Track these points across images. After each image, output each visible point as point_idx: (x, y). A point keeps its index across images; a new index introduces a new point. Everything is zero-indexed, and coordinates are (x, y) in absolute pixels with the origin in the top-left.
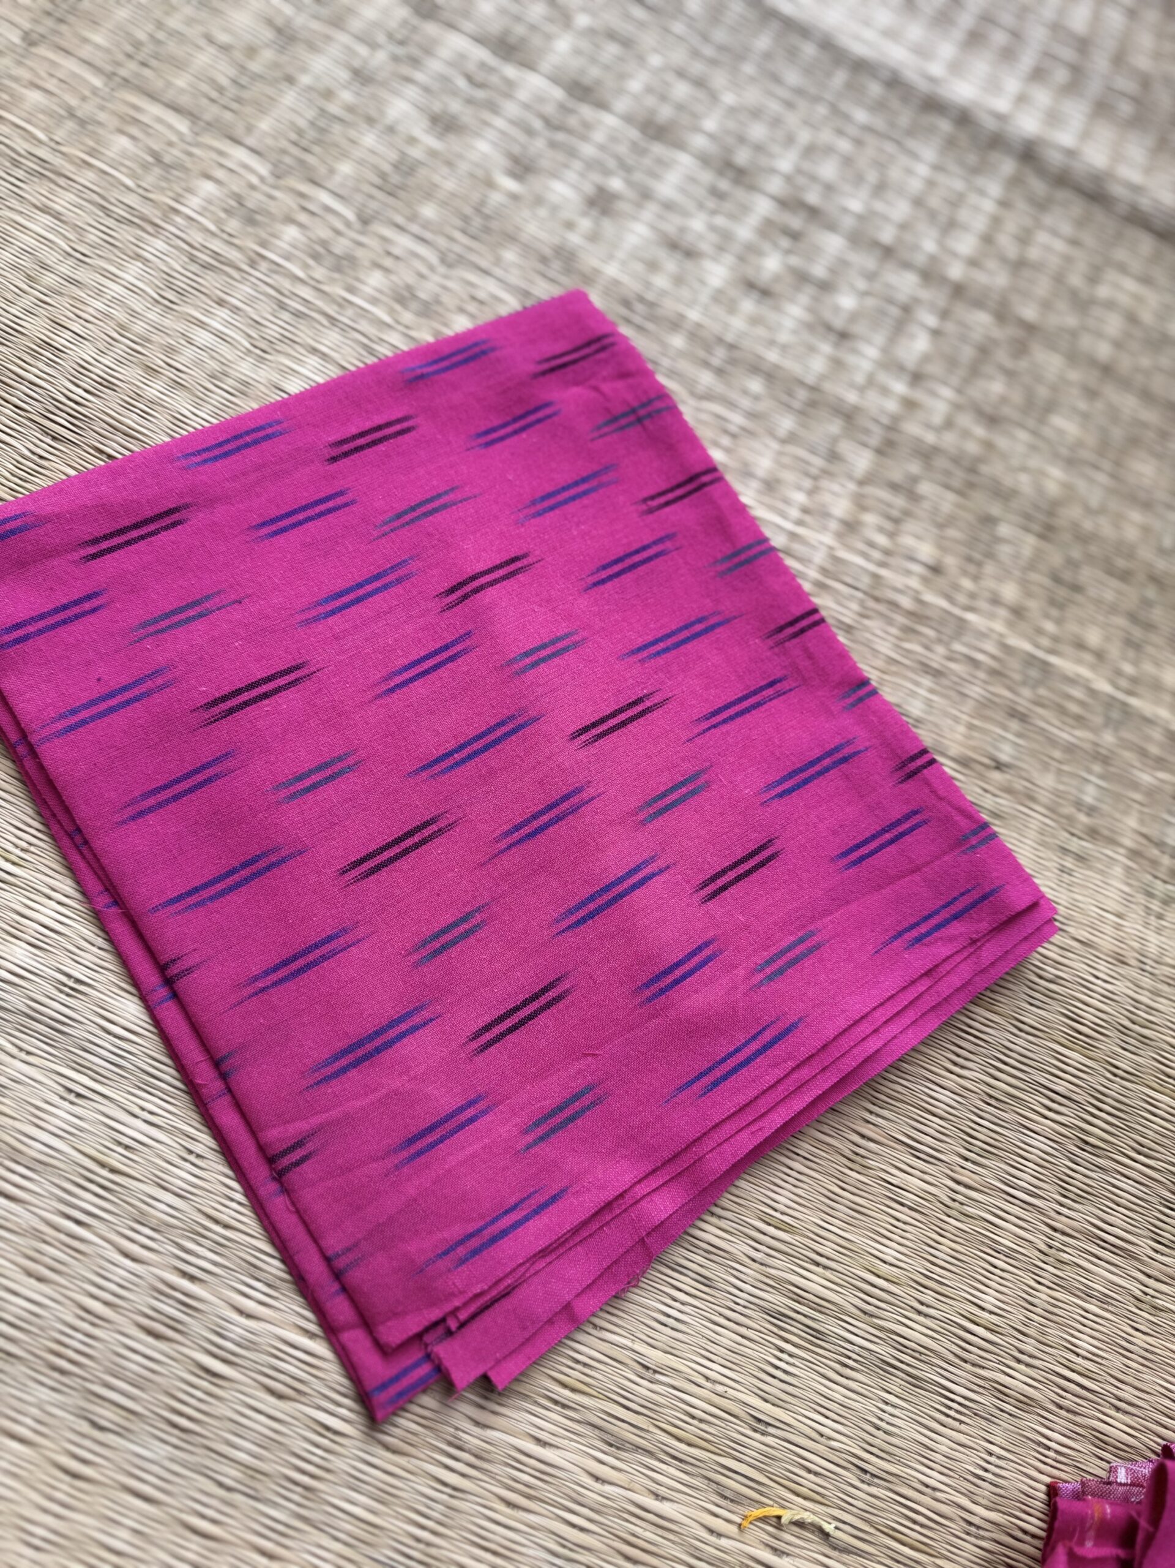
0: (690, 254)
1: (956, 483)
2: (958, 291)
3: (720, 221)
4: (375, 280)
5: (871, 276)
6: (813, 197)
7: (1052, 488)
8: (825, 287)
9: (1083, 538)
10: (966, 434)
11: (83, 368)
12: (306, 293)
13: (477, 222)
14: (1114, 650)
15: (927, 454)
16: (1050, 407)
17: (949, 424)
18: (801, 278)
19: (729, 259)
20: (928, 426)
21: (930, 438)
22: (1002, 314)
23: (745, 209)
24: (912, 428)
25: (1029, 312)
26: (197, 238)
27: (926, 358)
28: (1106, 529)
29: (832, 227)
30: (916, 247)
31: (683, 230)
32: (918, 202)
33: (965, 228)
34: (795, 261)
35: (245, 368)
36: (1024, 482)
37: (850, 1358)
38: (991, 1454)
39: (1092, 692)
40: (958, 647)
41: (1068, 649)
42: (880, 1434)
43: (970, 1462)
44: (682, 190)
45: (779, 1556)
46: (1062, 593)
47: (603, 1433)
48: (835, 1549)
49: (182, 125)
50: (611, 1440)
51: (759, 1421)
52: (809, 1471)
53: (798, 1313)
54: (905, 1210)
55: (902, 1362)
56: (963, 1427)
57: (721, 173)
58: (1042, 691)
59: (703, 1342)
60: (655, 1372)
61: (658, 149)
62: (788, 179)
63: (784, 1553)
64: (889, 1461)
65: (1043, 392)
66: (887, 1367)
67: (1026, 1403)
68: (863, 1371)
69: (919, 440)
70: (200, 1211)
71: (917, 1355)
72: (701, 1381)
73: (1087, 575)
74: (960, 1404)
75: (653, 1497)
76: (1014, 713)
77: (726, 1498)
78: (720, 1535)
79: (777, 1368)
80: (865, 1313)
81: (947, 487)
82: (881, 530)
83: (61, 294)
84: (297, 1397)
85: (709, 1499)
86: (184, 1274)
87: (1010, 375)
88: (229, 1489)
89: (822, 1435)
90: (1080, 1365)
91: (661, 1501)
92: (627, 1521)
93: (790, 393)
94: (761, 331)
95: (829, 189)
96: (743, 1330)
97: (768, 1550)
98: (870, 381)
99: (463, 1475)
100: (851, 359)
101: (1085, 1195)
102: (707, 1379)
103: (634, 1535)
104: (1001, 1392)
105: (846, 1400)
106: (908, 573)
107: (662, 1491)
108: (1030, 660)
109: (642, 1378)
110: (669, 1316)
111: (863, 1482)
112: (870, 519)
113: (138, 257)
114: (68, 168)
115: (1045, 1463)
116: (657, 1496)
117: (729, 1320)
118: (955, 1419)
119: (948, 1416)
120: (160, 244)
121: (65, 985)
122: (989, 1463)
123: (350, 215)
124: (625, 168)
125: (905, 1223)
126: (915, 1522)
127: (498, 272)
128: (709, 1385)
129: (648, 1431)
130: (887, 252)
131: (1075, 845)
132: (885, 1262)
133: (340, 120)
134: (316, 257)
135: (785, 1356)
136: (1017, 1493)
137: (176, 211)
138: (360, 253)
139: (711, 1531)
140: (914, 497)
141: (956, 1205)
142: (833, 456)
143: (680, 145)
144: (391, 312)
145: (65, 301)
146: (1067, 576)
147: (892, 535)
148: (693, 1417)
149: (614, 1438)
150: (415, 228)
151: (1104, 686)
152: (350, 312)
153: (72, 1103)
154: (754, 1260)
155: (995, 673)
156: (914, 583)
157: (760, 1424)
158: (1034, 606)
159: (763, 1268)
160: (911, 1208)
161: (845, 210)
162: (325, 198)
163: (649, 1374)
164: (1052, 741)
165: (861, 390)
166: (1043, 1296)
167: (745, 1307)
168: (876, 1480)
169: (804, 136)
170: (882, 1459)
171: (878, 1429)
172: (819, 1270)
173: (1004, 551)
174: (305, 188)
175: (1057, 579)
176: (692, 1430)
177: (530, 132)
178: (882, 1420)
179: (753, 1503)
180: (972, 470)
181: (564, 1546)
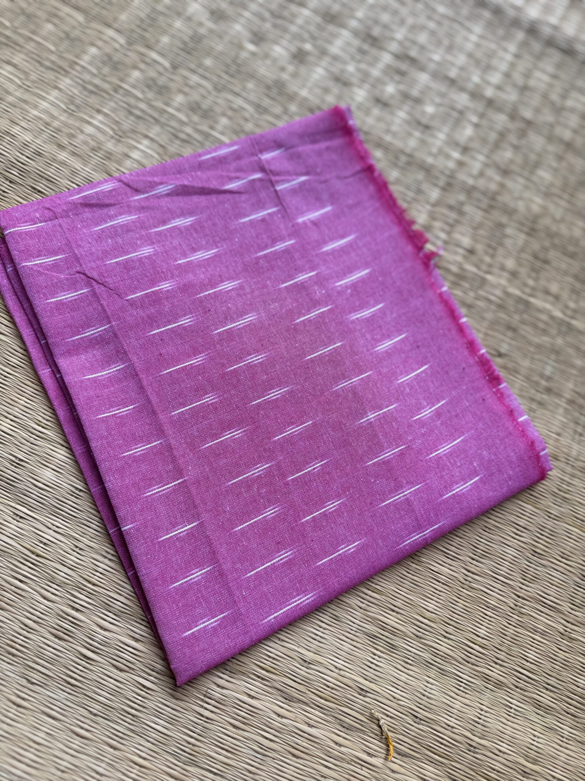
0: (346, 84)
1: (484, 206)
2: (490, 103)
3: (363, 66)
4: (179, 99)
5: (443, 95)
6: (413, 53)
7: (535, 209)
8: (418, 101)
9: (551, 235)
10: (490, 179)
11: (26, 145)
12: (142, 106)
13: (233, 68)
14: (565, 295)
15: (470, 191)
16: (537, 165)
17: (481, 174)
18: (405, 96)
19: (367, 86)
20: (470, 175)
21: (471, 181)
22: (513, 116)
23: (377, 59)
24: (462, 176)
25: (528, 114)
26: (87, 77)
27: (471, 139)
28: (564, 230)
29: (422, 69)
30: (469, 79)
31: (343, 71)
32: (470, 55)
33: (496, 69)
34: (402, 87)
35: (110, 146)
36: (521, 206)
37: (409, 659)
38: (482, 710)
39: (552, 318)
40: (481, 293)
41: (540, 295)
42: (425, 698)
43: (471, 714)
44: (343, 49)
45: (371, 757)
46: (538, 264)
47: (282, 693)
48: (399, 754)
49: (80, 18)
50: (286, 696)
51: (362, 690)
52: (388, 716)
53: (383, 635)
54: (441, 584)
55: (436, 662)
56: (467, 696)
57: (364, 41)
58: (525, 316)
59: (334, 649)
60: (309, 663)
61: (331, 28)
62: (401, 43)
63: (373, 755)
64: (429, 712)
65: (533, 157)
66: (429, 664)
67: (499, 685)
68: (416, 666)
69: (464, 183)
70: (81, 576)
71: (443, 658)
72: (334, 669)
73: (552, 255)
74: (465, 684)
75: (307, 725)
76: (510, 328)
77: (344, 727)
78: (340, 745)
79: (372, 663)
80: (417, 636)
81: (479, 208)
82: (443, 230)
83: (15, 107)
84: (130, 671)
85: (336, 728)
86: (73, 608)
87: (516, 148)
88: (95, 715)
89: (395, 698)
90: (528, 666)
91: (311, 728)
92: (294, 737)
93: (397, 158)
94: (382, 125)
95: (422, 48)
96: (355, 643)
97: (365, 753)
98: (441, 151)
99: (212, 712)
100: (430, 140)
101: (535, 579)
102: (336, 668)
103: (297, 744)
104: (487, 679)
105: (408, 680)
106: (456, 253)
107: (312, 722)
108: (519, 300)
109: (303, 666)
110: (317, 635)
111: (415, 722)
112: (437, 224)
113: (56, 88)
114: (21, 41)
115: (510, 716)
116: (310, 725)
117: (348, 638)
118: (463, 692)
119: (459, 690)
120: (68, 81)
121: (14, 462)
122: (481, 715)
123: (167, 64)
124: (313, 38)
125: (440, 591)
126: (442, 744)
127: (244, 94)
128: (337, 671)
129: (305, 693)
130: (452, 82)
131: (539, 396)
132: (428, 611)
133: (162, 14)
134: (149, 87)
135: (376, 657)
136: (495, 730)
137: (77, 64)
138: (172, 85)
139: (336, 743)
140: (461, 213)
141: (467, 583)
142: (419, 191)
143: (343, 26)
144: (187, 116)
145: (18, 111)
146: (542, 255)
147: (449, 233)
148: (328, 687)
149: (287, 696)
150: (201, 71)
151: (558, 314)
152: (166, 116)
153: (17, 521)
154: (361, 608)
155: (501, 307)
156: (459, 259)
157: (363, 691)
158: (523, 271)
159: (366, 612)
160: (443, 584)
161: (431, 60)
162: (154, 55)
163: (306, 664)
164: (530, 343)
165: (435, 156)
166: (511, 631)
167: (356, 632)
168: (422, 722)
169: (410, 21)
170: (426, 711)
171: (424, 696)
172: (394, 614)
173: (508, 242)
174: (143, 50)
175: (536, 257)
176: (327, 693)
177: (263, 19)
178: (426, 691)
179: (358, 730)
180: (493, 199)
181: (262, 749)
